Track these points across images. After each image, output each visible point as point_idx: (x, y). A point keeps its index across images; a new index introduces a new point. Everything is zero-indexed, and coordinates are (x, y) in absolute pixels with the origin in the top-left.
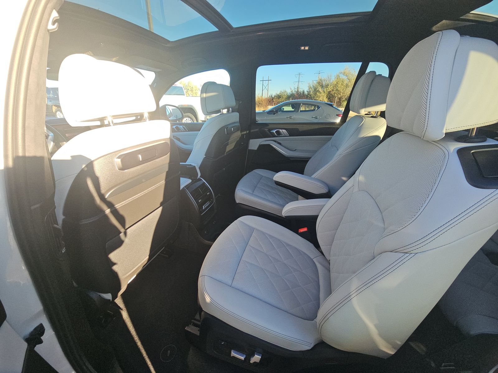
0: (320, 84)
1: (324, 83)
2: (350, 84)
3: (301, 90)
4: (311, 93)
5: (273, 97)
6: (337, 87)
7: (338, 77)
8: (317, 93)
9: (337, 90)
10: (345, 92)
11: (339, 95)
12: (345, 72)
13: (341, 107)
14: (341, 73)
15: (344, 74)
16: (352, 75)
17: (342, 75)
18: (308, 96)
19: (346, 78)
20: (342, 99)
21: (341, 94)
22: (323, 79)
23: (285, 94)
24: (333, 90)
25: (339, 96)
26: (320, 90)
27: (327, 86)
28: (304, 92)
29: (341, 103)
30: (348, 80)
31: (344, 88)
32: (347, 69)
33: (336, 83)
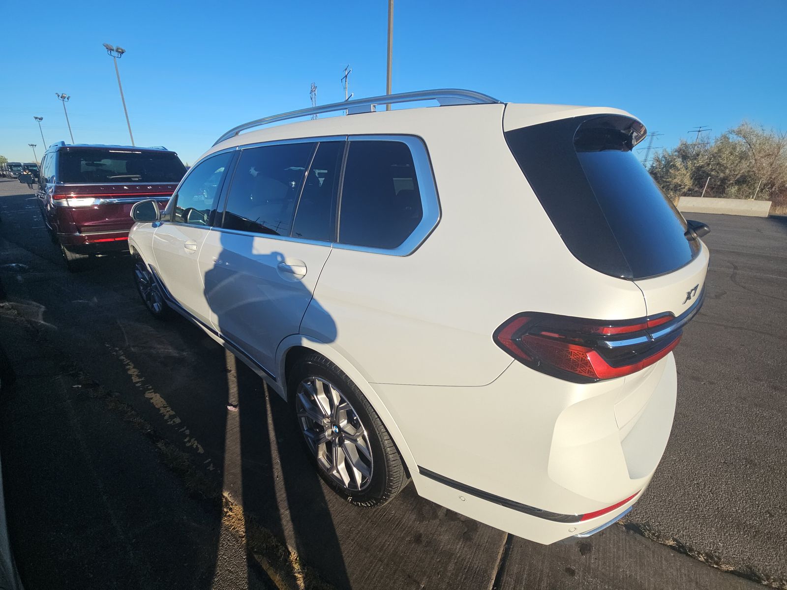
0: (682, 152)
1: (690, 152)
6: (719, 159)
7: (724, 139)
9: (718, 164)
12: (740, 131)
13: (725, 195)
14: (731, 132)
15: (739, 133)
17: (735, 137)
19: (744, 141)
20: (729, 181)
21: (728, 171)
22: (691, 143)
24: (708, 165)
25: (722, 175)
26: (679, 164)
27: (695, 156)
29: (724, 188)
30: (749, 146)
32: (746, 126)
33: (716, 150)
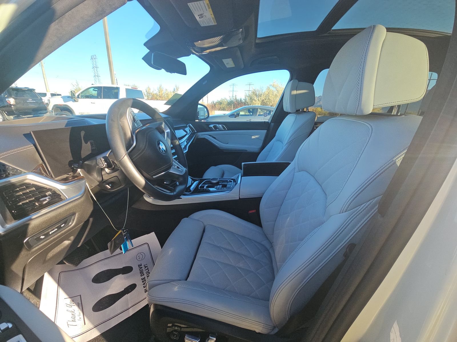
0: (254, 93)
1: (257, 93)
2: (278, 95)
3: (238, 98)
4: (247, 101)
5: (215, 103)
6: (269, 97)
7: (268, 88)
8: (253, 101)
9: (269, 99)
10: (275, 101)
11: (271, 103)
12: (274, 85)
14: (271, 85)
16: (280, 87)
17: (272, 87)
18: (245, 103)
19: (275, 89)
21: (273, 102)
22: (256, 89)
23: (226, 101)
24: (266, 99)
26: (255, 98)
27: (260, 95)
28: (241, 100)
30: (277, 91)
31: (274, 98)
32: (275, 83)
33: (267, 93)
